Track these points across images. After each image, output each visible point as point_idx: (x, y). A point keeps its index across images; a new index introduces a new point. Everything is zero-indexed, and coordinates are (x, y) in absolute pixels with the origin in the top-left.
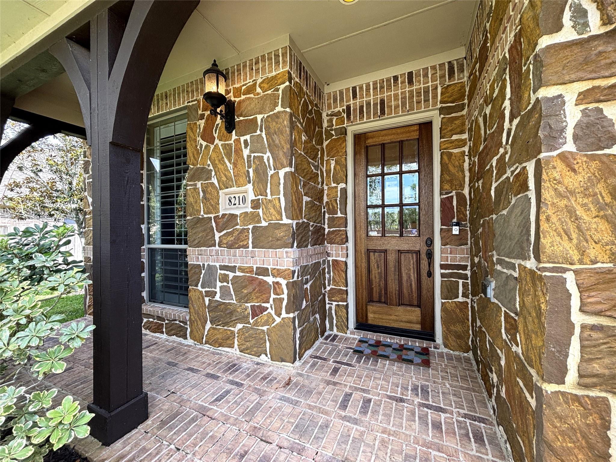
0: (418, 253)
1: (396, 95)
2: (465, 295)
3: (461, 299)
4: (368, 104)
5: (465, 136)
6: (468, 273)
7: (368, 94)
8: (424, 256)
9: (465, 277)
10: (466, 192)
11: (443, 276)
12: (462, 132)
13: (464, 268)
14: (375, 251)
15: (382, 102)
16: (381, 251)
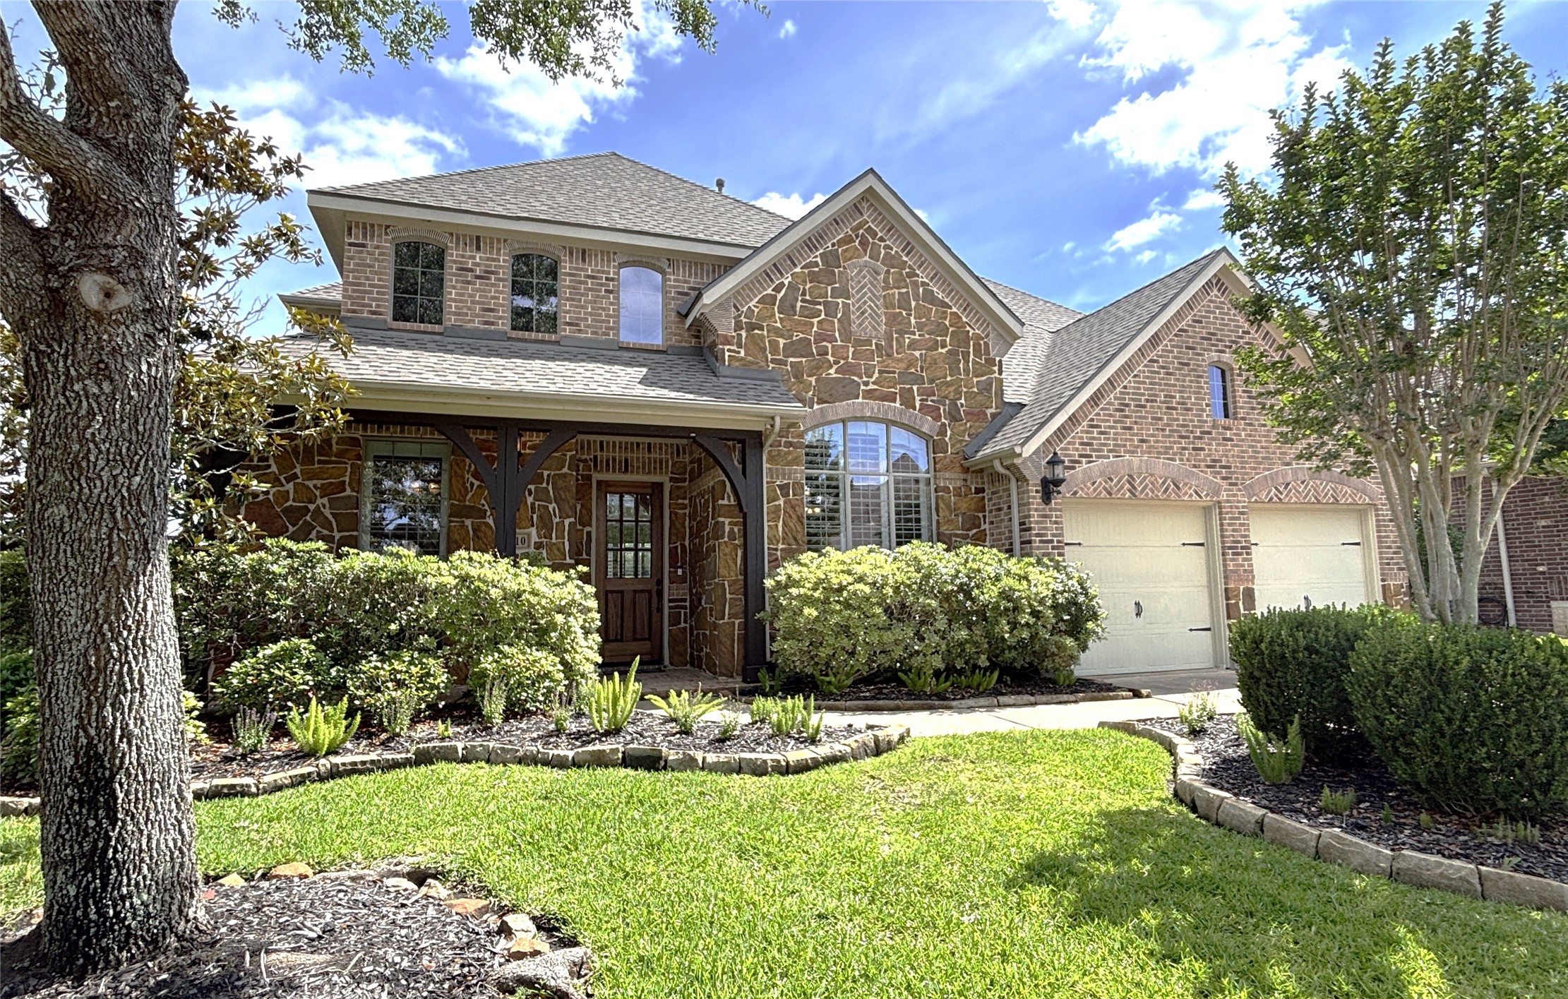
0: (650, 592)
1: (638, 459)
2: (685, 622)
3: (683, 625)
4: (614, 459)
5: (687, 502)
6: (688, 604)
7: (614, 451)
8: (654, 595)
9: (685, 608)
10: (687, 543)
11: (670, 608)
12: (684, 498)
13: (685, 600)
14: (612, 592)
15: (626, 460)
16: (618, 592)
